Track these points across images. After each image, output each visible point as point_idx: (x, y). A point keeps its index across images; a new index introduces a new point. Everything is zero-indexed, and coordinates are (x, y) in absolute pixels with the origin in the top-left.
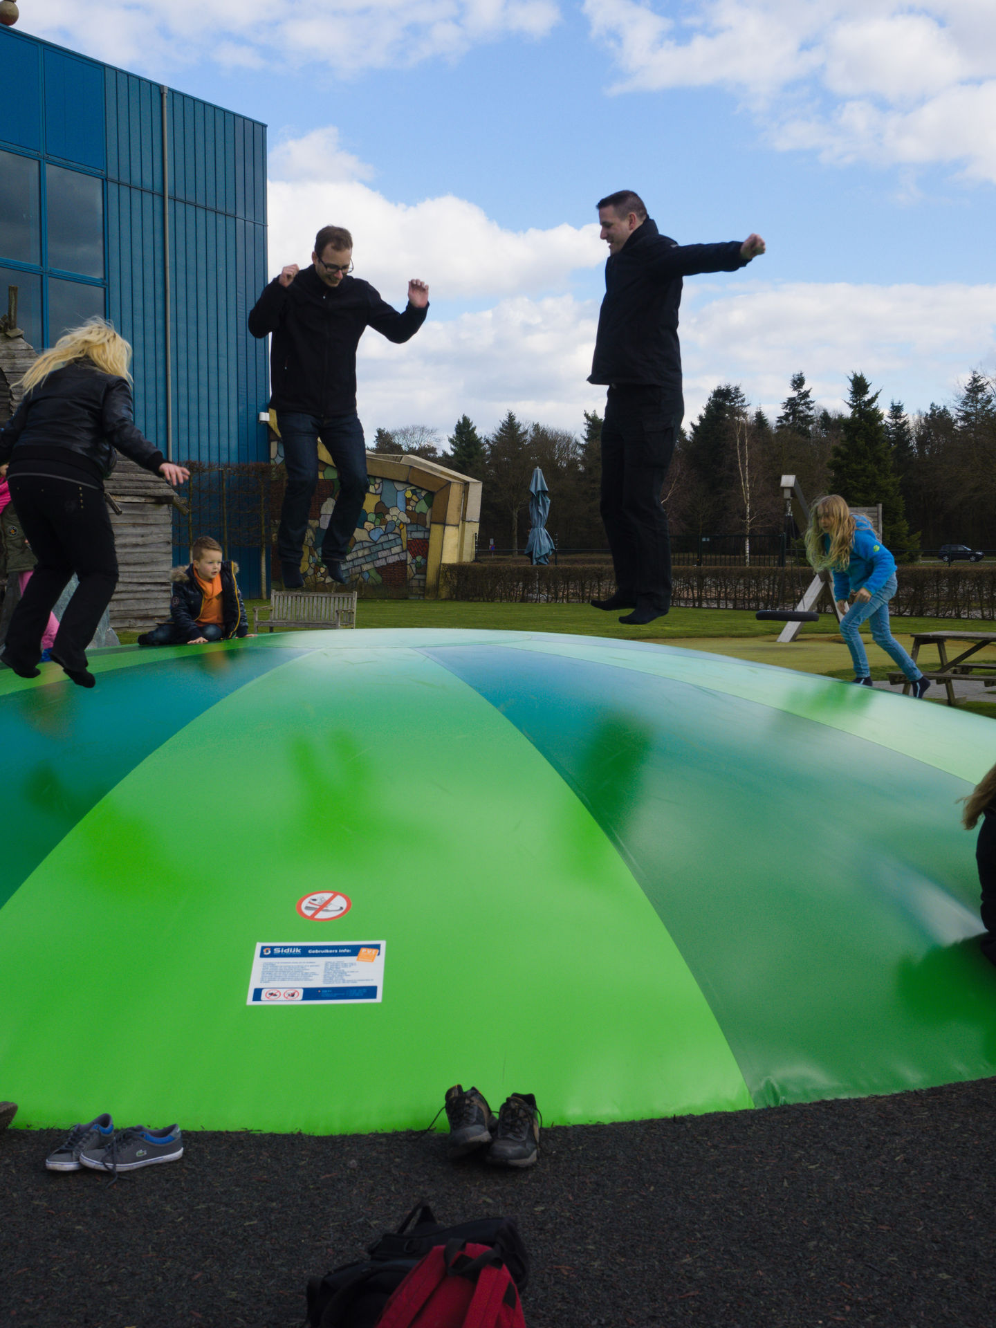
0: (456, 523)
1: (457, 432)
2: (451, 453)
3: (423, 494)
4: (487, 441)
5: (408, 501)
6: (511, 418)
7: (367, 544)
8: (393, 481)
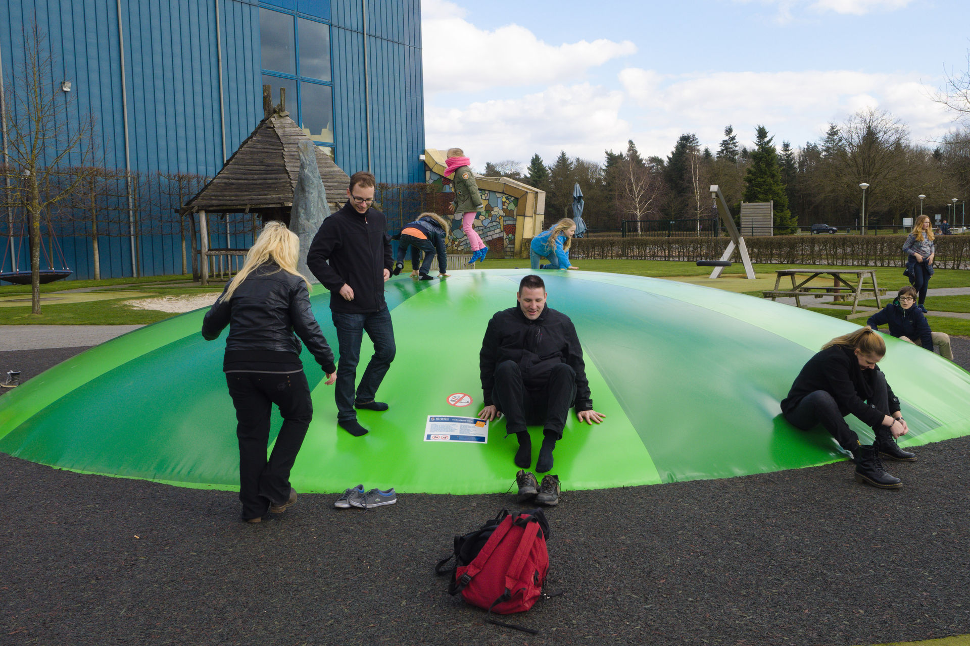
0: (530, 215)
1: (532, 164)
2: (529, 176)
3: (512, 199)
4: (550, 168)
5: (504, 203)
6: (563, 154)
7: (481, 228)
8: (495, 192)
